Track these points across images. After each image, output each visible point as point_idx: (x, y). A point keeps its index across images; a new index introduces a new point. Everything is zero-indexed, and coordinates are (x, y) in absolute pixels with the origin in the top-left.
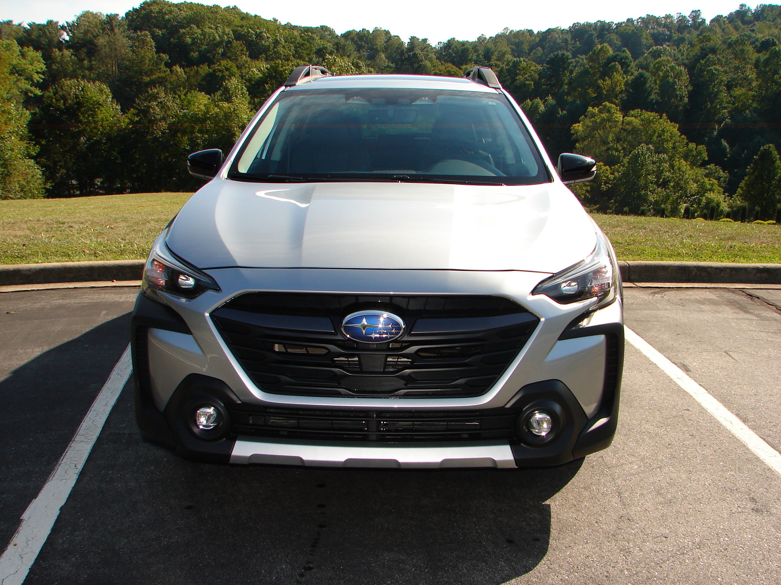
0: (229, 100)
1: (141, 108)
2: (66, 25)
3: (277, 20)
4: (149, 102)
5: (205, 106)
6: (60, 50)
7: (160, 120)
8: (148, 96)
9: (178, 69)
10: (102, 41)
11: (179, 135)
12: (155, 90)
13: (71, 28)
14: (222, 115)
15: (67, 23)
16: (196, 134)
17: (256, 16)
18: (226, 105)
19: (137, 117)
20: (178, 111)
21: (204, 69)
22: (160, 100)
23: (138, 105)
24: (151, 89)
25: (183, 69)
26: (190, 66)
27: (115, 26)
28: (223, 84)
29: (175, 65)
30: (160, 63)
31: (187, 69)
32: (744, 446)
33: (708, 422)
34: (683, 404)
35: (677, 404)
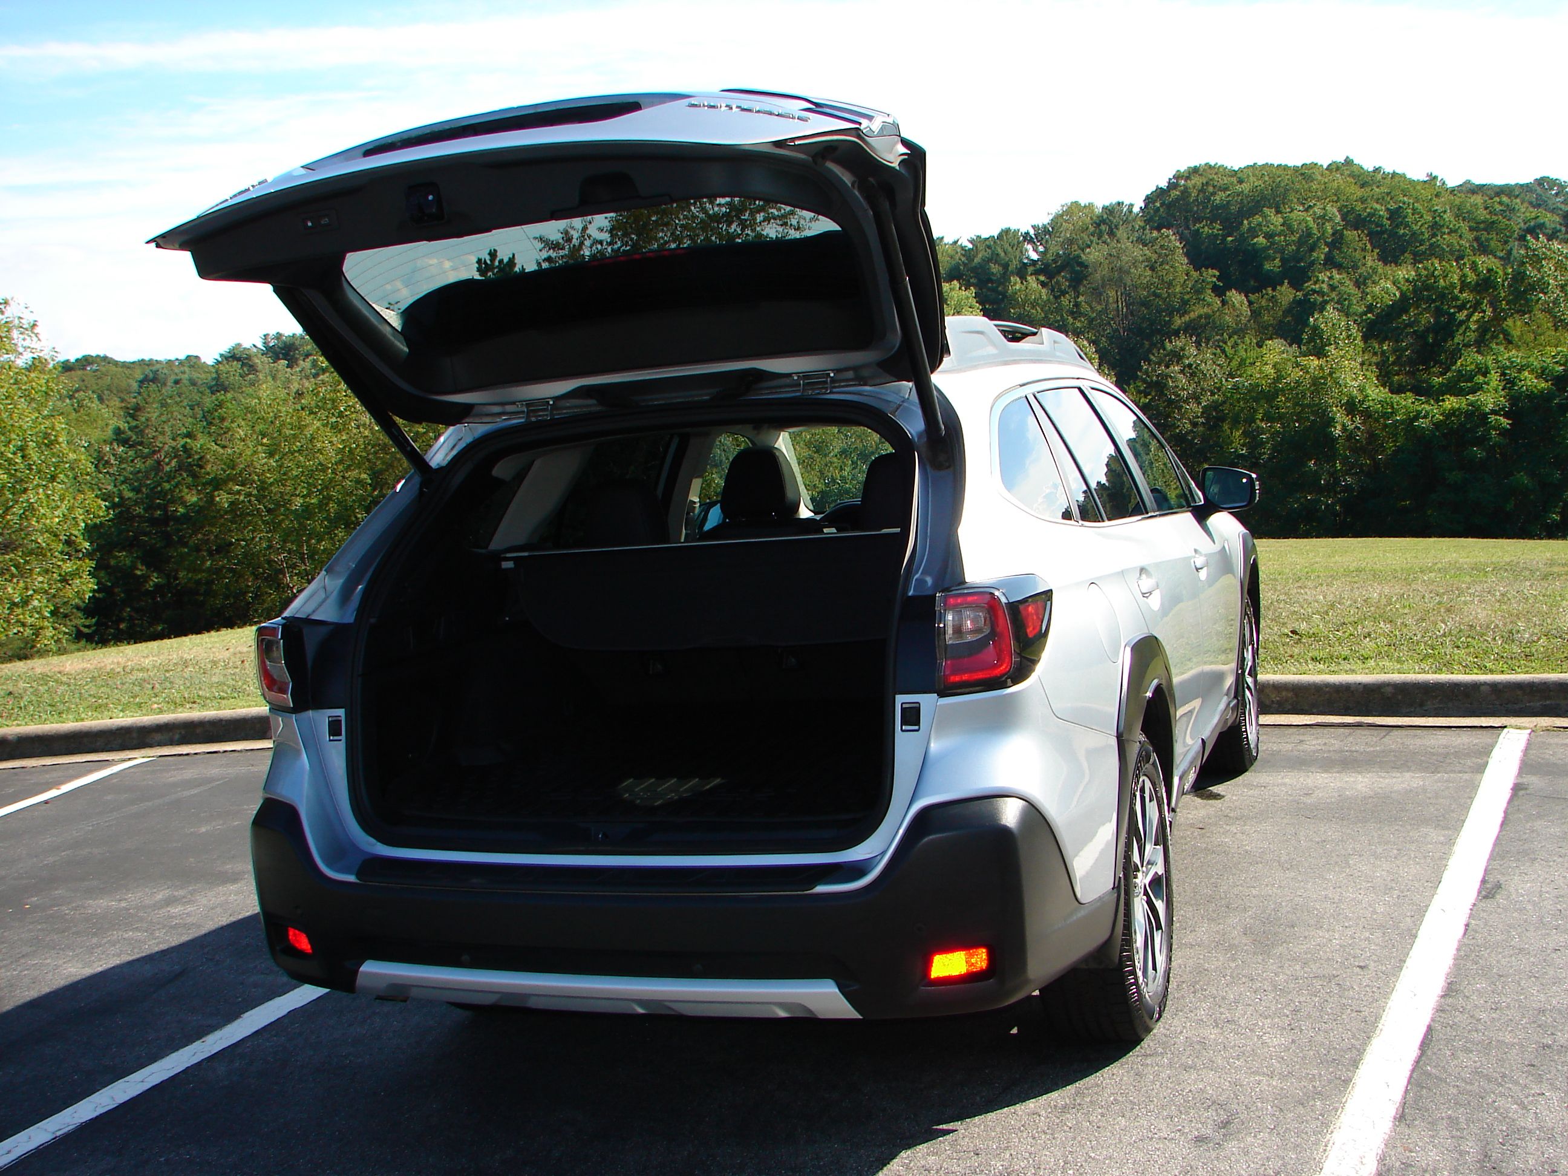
0: (1320, 353)
1: (1152, 381)
2: (1032, 232)
3: (1435, 178)
4: (1167, 367)
5: (1274, 366)
6: (1023, 278)
7: (1186, 402)
8: (1165, 356)
9: (1236, 297)
10: (1094, 255)
11: (1226, 427)
12: (1178, 342)
13: (1042, 235)
14: (1307, 382)
15: (1033, 227)
16: (1258, 422)
17: (1394, 174)
18: (1314, 362)
19: (1146, 397)
20: (1224, 380)
21: (1286, 294)
22: (1187, 362)
23: (1146, 373)
24: (1171, 342)
25: (1246, 296)
26: (1257, 290)
27: (1116, 226)
28: (1311, 319)
29: (1230, 289)
30: (1203, 288)
31: (1252, 297)
32: (1369, 1037)
33: (1367, 992)
34: (1371, 956)
35: (1361, 954)
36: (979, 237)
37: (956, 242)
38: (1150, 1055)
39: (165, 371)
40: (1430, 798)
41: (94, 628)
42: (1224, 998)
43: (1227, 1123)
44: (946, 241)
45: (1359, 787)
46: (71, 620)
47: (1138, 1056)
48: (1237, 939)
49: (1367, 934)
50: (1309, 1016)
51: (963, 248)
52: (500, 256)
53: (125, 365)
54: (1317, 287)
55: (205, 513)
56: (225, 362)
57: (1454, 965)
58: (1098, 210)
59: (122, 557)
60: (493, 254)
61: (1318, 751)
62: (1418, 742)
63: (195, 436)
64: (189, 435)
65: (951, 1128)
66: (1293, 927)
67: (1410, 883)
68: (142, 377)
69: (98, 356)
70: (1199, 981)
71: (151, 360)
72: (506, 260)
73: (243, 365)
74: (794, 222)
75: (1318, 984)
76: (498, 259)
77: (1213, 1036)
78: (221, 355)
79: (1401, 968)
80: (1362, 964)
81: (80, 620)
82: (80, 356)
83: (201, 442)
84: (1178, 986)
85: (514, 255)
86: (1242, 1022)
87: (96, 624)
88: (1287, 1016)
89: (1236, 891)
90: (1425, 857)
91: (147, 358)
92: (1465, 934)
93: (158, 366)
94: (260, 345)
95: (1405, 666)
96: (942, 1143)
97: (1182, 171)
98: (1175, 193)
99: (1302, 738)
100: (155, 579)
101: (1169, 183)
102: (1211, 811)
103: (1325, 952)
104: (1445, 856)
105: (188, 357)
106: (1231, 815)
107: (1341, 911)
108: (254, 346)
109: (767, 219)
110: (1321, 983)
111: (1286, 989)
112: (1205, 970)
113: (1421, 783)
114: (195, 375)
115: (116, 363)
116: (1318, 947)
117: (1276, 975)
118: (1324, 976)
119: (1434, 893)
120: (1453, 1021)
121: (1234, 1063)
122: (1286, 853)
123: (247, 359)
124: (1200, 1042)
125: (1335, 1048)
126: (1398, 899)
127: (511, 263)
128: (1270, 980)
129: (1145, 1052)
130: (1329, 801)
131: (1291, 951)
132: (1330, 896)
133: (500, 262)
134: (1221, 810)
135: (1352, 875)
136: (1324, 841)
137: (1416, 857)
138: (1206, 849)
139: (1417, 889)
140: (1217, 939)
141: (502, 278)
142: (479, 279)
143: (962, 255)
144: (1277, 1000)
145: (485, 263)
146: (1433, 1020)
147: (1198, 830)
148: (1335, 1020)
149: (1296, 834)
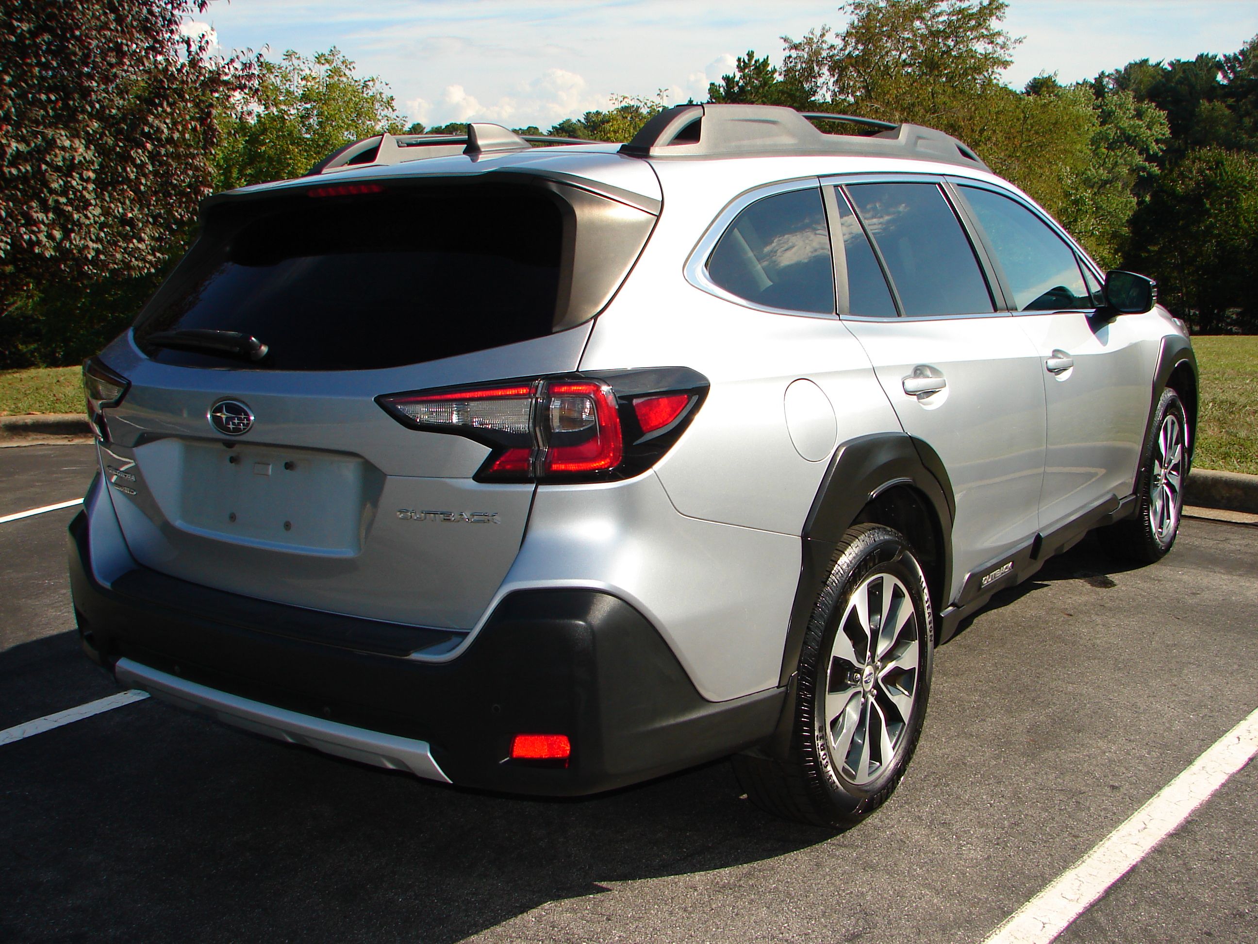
13: (1230, 64)
32: (1065, 868)
33: (1100, 816)
34: (1131, 777)
35: (1124, 773)
36: (1179, 61)
37: (1158, 64)
42: (958, 798)
43: (858, 935)
44: (1150, 63)
45: (1248, 594)
48: (1018, 736)
49: (1144, 752)
50: (1023, 833)
52: (756, 57)
56: (555, 132)
57: (1208, 801)
60: (750, 55)
61: (1233, 552)
65: (609, 887)
66: (1079, 731)
67: (1226, 703)
70: (950, 774)
72: (761, 60)
74: (1000, 42)
75: (1059, 797)
76: (754, 59)
77: (917, 837)
78: (553, 128)
79: (1151, 795)
80: (1116, 784)
85: (769, 56)
86: (955, 827)
88: (1003, 828)
89: (1053, 684)
92: (1242, 769)
94: (583, 121)
96: (587, 903)
99: (1229, 536)
102: (1092, 598)
103: (1090, 765)
106: (1108, 605)
107: (1137, 723)
108: (578, 120)
110: (1061, 797)
111: (1024, 799)
112: (964, 764)
116: (1087, 758)
117: (1026, 782)
118: (1071, 790)
119: (1243, 718)
120: (1162, 866)
121: (915, 870)
122: (1130, 653)
123: (572, 131)
124: (901, 840)
125: (1023, 873)
126: (1203, 718)
127: (765, 63)
128: (1015, 786)
129: (843, 842)
130: (1210, 604)
131: (1059, 757)
132: (1139, 704)
133: (756, 62)
134: (1102, 599)
135: (1175, 686)
136: (1175, 645)
137: (1252, 676)
138: (1059, 637)
139: (1230, 711)
140: (998, 733)
141: (757, 74)
142: (738, 75)
143: (1163, 77)
144: (1007, 809)
145: (744, 61)
146: (1143, 860)
147: (1066, 616)
148: (1045, 842)
149: (1154, 633)
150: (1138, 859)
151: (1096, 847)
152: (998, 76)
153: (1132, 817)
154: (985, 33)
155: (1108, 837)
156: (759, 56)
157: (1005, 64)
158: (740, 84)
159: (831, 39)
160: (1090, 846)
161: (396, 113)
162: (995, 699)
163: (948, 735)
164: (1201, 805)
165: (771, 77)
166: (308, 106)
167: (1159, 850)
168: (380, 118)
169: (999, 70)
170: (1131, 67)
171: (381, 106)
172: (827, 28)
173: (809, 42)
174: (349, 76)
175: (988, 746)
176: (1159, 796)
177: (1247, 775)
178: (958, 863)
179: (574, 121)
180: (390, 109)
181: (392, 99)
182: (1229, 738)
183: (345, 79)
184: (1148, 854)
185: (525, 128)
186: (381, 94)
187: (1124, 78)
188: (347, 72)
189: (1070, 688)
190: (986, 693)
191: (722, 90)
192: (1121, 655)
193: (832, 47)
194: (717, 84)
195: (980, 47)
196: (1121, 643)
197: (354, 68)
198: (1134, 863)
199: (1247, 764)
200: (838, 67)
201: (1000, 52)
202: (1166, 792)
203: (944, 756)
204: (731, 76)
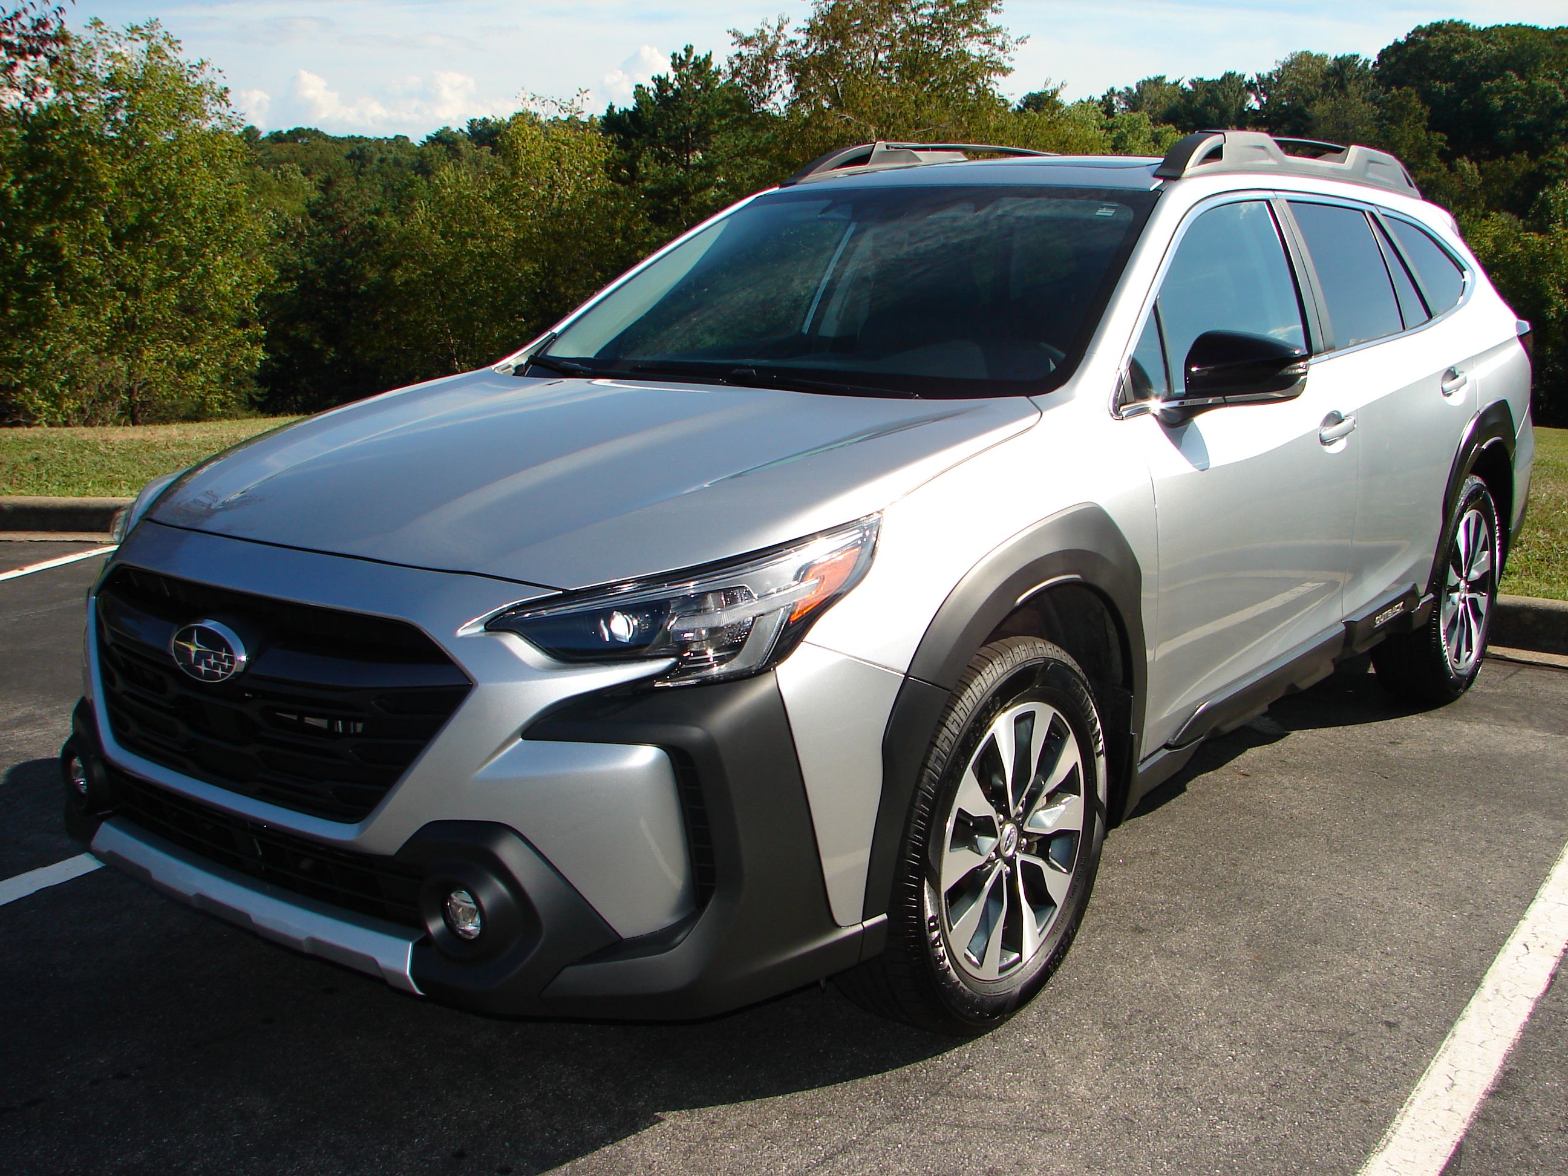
0: (1542, 230)
2: (1255, 80)
9: (1466, 164)
10: (1319, 108)
13: (1264, 85)
14: (1527, 258)
15: (1259, 76)
18: (1535, 238)
21: (1521, 164)
25: (1477, 164)
26: (1492, 157)
27: (1348, 80)
28: (1541, 194)
29: (1460, 156)
30: (1429, 152)
31: (1485, 165)
32: (1367, 1151)
33: (1386, 1068)
34: (1408, 1008)
35: (1395, 1003)
36: (1202, 79)
37: (1177, 83)
38: (1050, 1131)
39: (372, 149)
40: (1548, 770)
41: (266, 397)
42: (1185, 1048)
44: (1167, 81)
46: (244, 387)
47: (1032, 1129)
48: (1236, 952)
49: (1412, 971)
50: (1292, 1099)
51: (1183, 90)
52: (696, 53)
53: (336, 141)
54: (1554, 161)
55: (384, 291)
56: (430, 145)
57: (1521, 1040)
58: (1329, 62)
59: (302, 330)
60: (689, 50)
62: (1552, 688)
63: (383, 214)
64: (378, 212)
66: (1315, 942)
67: (1491, 895)
68: (349, 153)
69: (310, 129)
70: (1162, 1013)
71: (361, 137)
72: (703, 57)
73: (448, 149)
74: (999, 42)
75: (1322, 1042)
76: (694, 55)
77: (1147, 1112)
78: (428, 138)
79: (1443, 1034)
80: (1391, 1020)
81: (253, 388)
82: (292, 129)
83: (389, 220)
84: (1130, 1017)
85: (711, 53)
86: (1196, 1094)
87: (269, 393)
88: (1262, 1094)
89: (1258, 875)
90: (1521, 857)
91: (357, 135)
92: (1547, 991)
93: (367, 144)
94: (466, 130)
95: (1554, 590)
97: (1424, 26)
98: (1411, 49)
100: (332, 353)
101: (1407, 38)
103: (1347, 991)
104: (1548, 860)
105: (397, 136)
106: (1289, 760)
107: (1387, 928)
108: (461, 130)
109: (970, 35)
110: (1325, 1042)
111: (1275, 1047)
112: (1176, 996)
113: (1542, 747)
114: (401, 156)
115: (326, 138)
116: (1340, 981)
117: (1269, 1020)
118: (1334, 1031)
119: (1521, 917)
120: (1497, 1143)
121: (1162, 1165)
122: (1341, 827)
123: (452, 143)
124: (1127, 1119)
125: (1312, 1163)
126: (1470, 919)
127: (708, 60)
128: (1258, 1027)
129: (1045, 1125)
130: (1417, 756)
131: (1301, 982)
132: (1379, 900)
133: (695, 58)
134: (1280, 752)
135: (1418, 873)
136: (1396, 814)
137: (1509, 856)
138: (1242, 806)
139: (1500, 906)
140: (1207, 948)
141: (696, 74)
142: (672, 75)
143: (1181, 97)
144: (1257, 1063)
145: (680, 58)
146: (1468, 1134)
147: (1241, 777)
148: (1327, 1112)
149: (1363, 799)
150: (1462, 1134)
151: (1398, 1116)
152: (994, 86)
153: (1429, 1068)
154: (981, 29)
155: (1409, 1100)
156: (700, 52)
157: (1005, 71)
158: (675, 87)
159: (789, 33)
160: (1389, 1117)
161: (232, 109)
162: (1188, 898)
163: (1141, 953)
164: (1513, 1046)
165: (714, 79)
166: (116, 94)
167: (1482, 1117)
168: (210, 115)
169: (996, 78)
170: (1143, 86)
171: (212, 99)
172: (785, 18)
173: (763, 37)
174: (173, 58)
175: (1201, 967)
176: (1454, 1035)
177: (1558, 1000)
178: (1219, 1151)
179: (455, 129)
180: (224, 104)
181: (226, 90)
182: (1513, 946)
183: (166, 62)
184: (1471, 1124)
185: (392, 137)
186: (212, 83)
187: (1135, 97)
188: (170, 53)
189: (1282, 880)
190: (1173, 889)
191: (651, 94)
192: (1332, 831)
193: (793, 42)
194: (645, 85)
195: (974, 48)
196: (1326, 813)
197: (180, 48)
198: (1458, 1139)
199: (1551, 984)
200: (799, 68)
201: (998, 55)
202: (1461, 1027)
203: (1145, 985)
204: (663, 76)
